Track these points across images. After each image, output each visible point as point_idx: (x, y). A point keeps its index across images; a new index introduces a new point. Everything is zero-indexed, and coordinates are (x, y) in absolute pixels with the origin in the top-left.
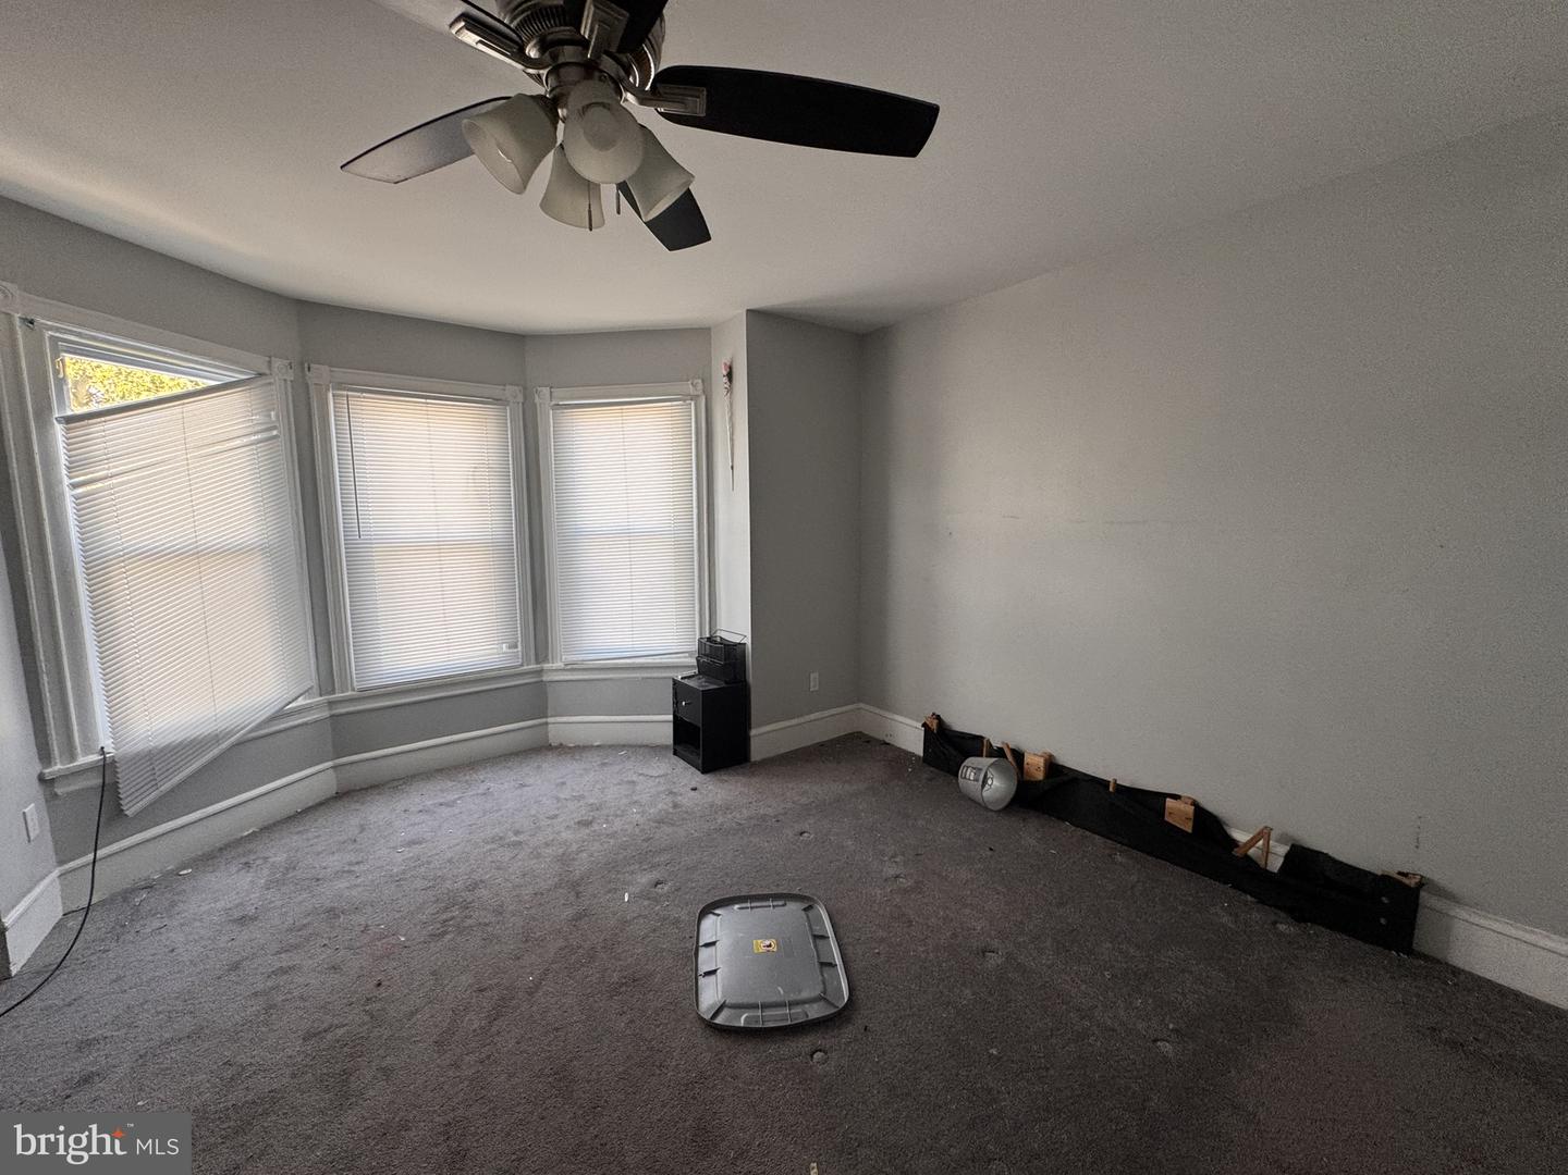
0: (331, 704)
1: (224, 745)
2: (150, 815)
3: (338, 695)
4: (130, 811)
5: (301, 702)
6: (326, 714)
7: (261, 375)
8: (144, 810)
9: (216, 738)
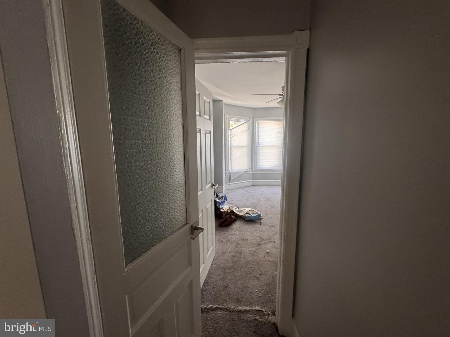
0: (253, 171)
1: (241, 174)
2: (234, 180)
3: (254, 170)
4: (232, 179)
5: (249, 170)
6: (251, 172)
7: (248, 120)
8: (233, 180)
9: (240, 172)
